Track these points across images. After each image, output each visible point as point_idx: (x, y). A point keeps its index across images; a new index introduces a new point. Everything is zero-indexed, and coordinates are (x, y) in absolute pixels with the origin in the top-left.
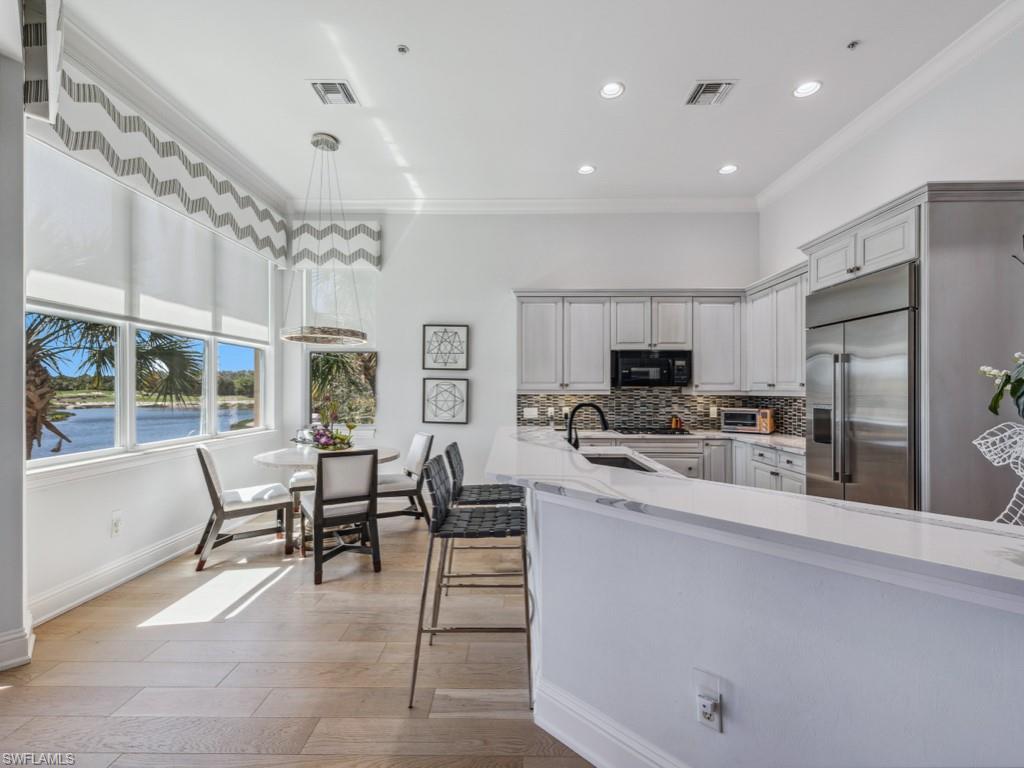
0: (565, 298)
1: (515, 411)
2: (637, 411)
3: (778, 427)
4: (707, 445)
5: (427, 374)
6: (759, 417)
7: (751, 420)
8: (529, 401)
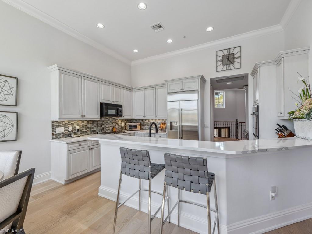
0: (83, 77)
1: (51, 130)
2: (103, 126)
6: (138, 126)
7: (135, 127)
8: (59, 124)
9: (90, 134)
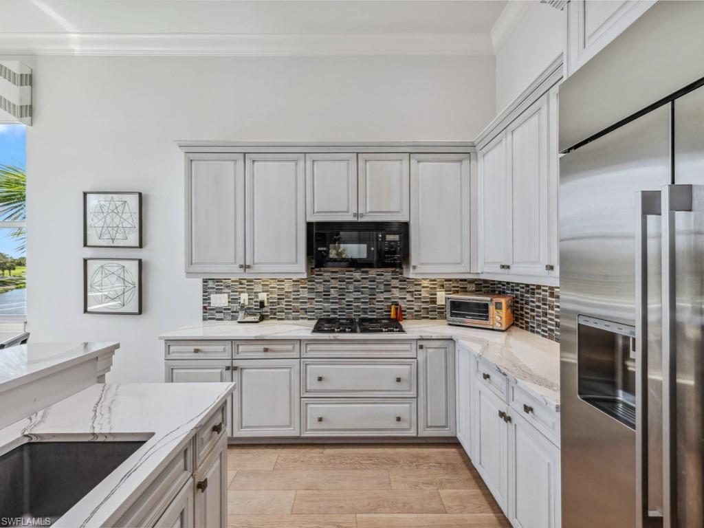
0: (247, 154)
1: (201, 298)
2: (350, 298)
3: (517, 319)
4: (421, 347)
5: (88, 253)
6: (492, 308)
7: (482, 311)
8: (218, 285)
9: (302, 318)
